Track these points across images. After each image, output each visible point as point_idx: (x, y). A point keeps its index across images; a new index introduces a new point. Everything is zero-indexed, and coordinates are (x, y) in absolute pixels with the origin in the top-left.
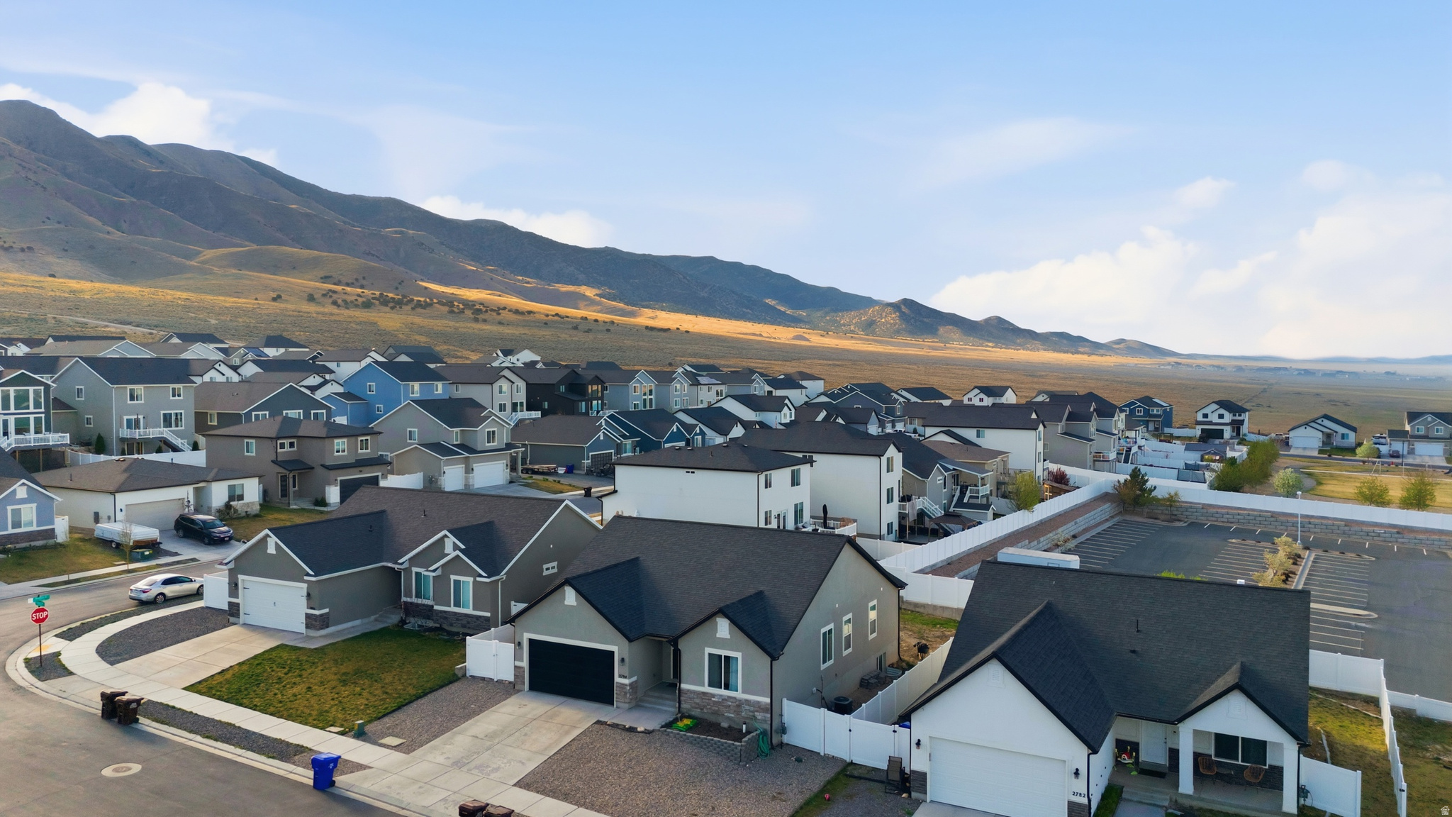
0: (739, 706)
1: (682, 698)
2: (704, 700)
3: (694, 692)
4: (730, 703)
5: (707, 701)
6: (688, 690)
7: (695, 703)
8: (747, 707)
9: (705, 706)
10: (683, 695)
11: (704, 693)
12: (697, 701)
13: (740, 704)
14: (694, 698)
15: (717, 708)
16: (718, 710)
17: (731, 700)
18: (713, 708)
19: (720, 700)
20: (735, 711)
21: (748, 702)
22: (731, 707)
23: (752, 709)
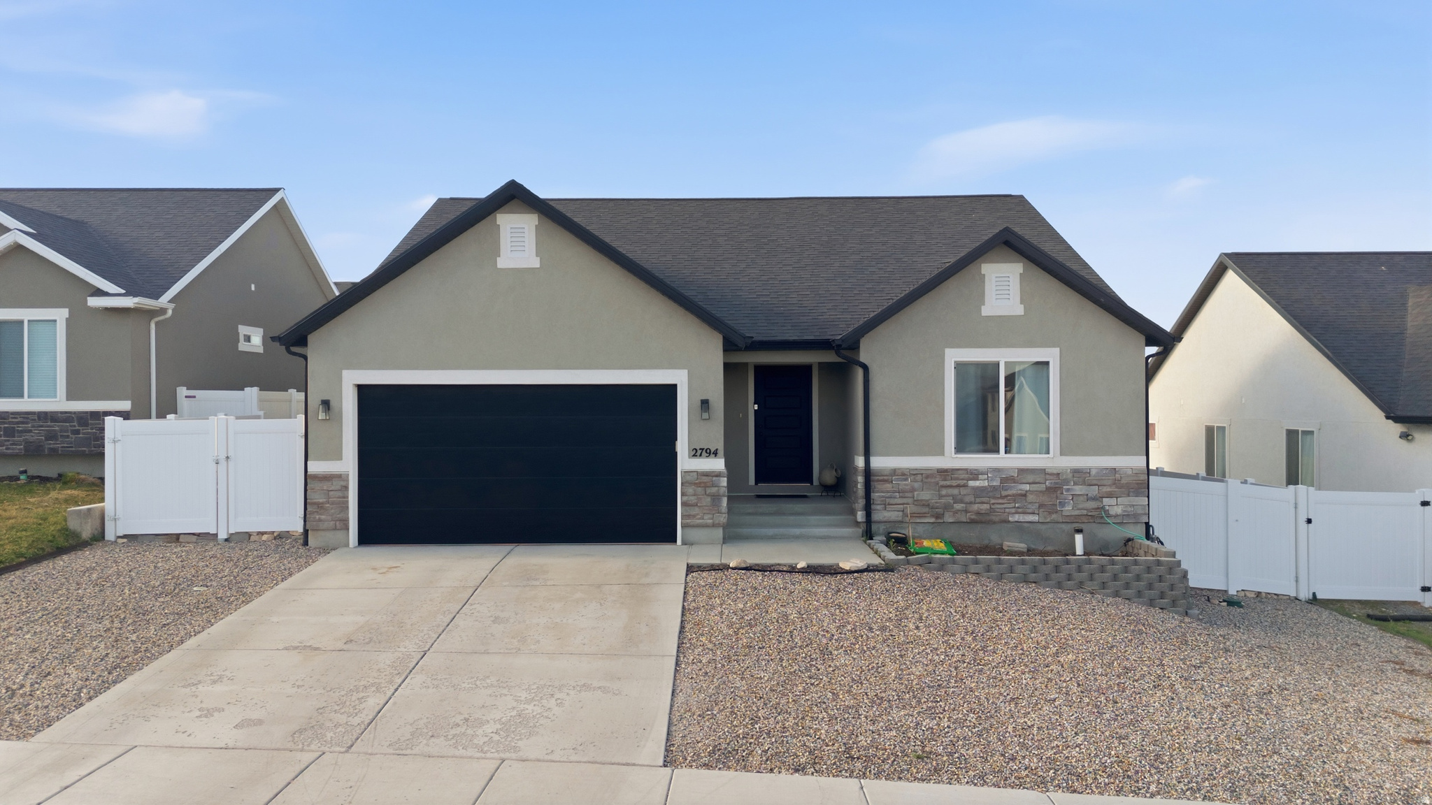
0: (1054, 490)
1: (875, 495)
2: (944, 492)
3: (914, 473)
4: (1027, 487)
5: (955, 491)
6: (894, 472)
7: (917, 502)
8: (1079, 490)
9: (947, 507)
10: (876, 486)
11: (944, 473)
12: (925, 495)
13: (1054, 485)
14: (913, 490)
15: (986, 506)
16: (992, 510)
17: (1031, 478)
18: (976, 507)
19: (996, 483)
20: (1041, 506)
21: (1080, 475)
22: (1030, 497)
23: (1094, 491)
